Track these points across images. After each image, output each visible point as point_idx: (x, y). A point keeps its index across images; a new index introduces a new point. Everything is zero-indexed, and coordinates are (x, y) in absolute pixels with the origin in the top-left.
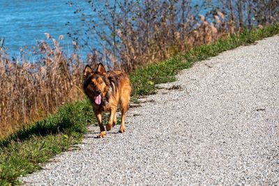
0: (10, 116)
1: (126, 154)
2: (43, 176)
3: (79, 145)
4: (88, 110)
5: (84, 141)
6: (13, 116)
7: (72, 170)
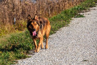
0: (45, 14)
1: (85, 28)
2: (56, 35)
3: (69, 25)
4: (72, 12)
5: (70, 23)
6: (46, 14)
7: (66, 33)
